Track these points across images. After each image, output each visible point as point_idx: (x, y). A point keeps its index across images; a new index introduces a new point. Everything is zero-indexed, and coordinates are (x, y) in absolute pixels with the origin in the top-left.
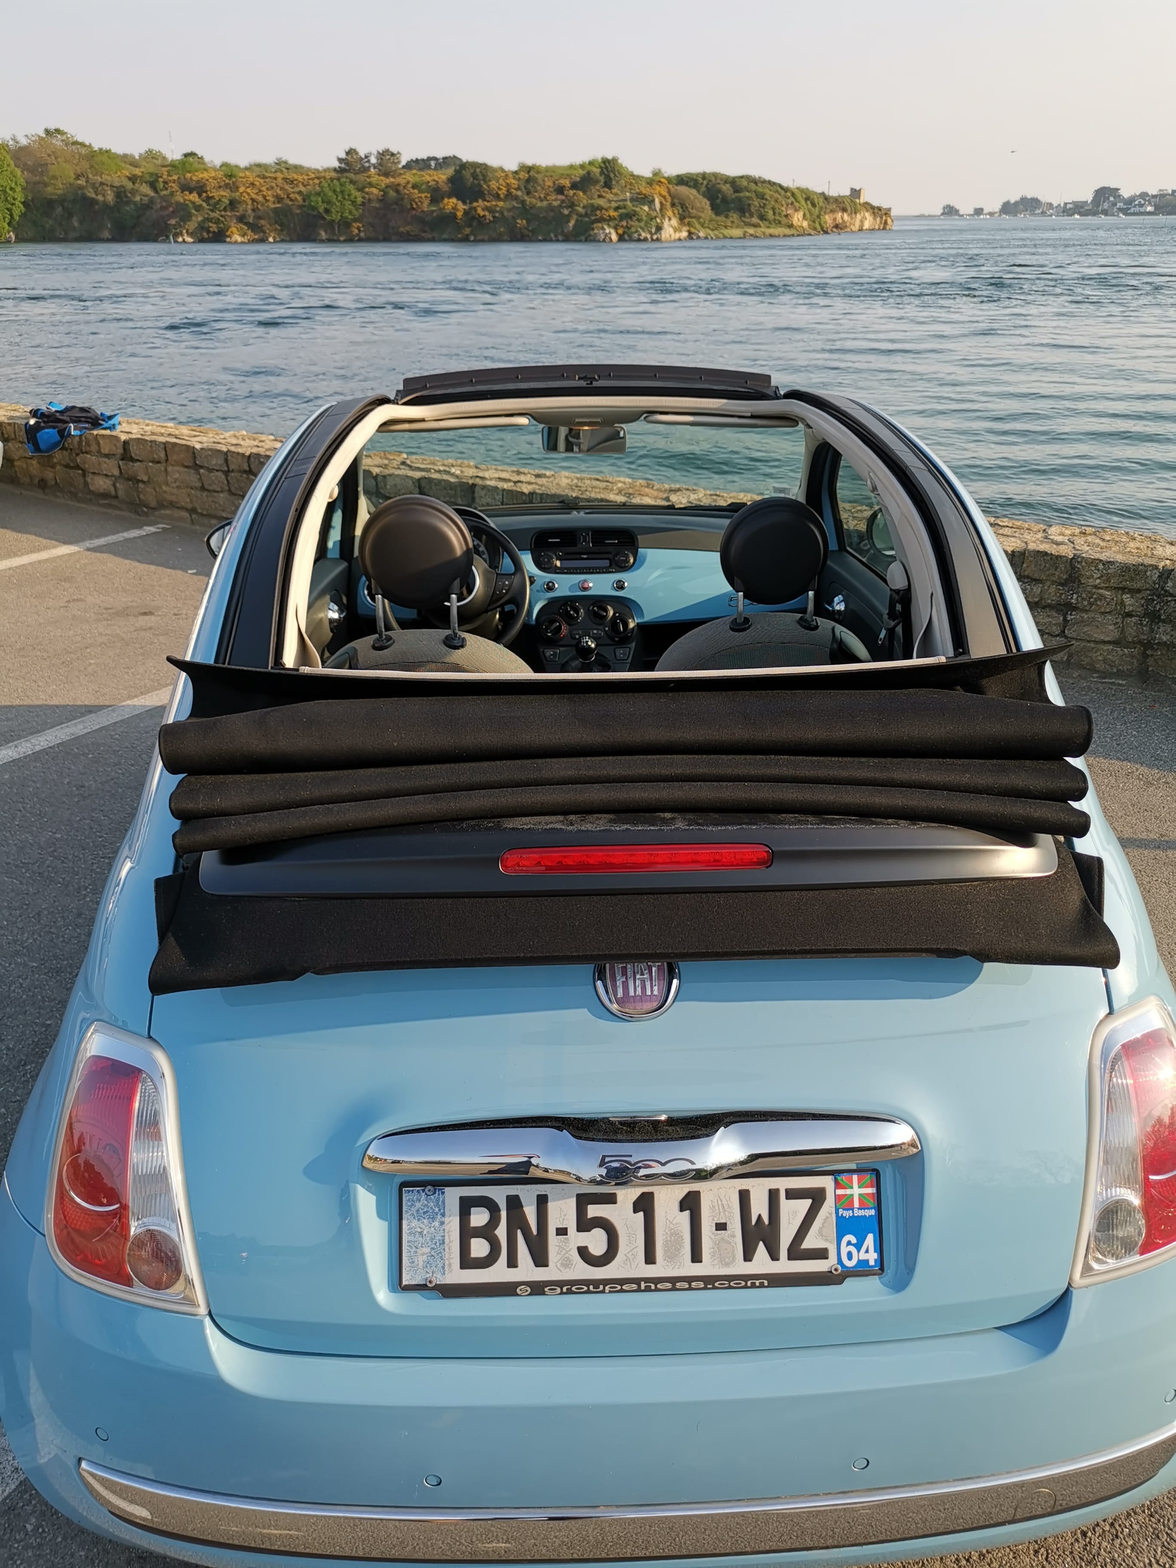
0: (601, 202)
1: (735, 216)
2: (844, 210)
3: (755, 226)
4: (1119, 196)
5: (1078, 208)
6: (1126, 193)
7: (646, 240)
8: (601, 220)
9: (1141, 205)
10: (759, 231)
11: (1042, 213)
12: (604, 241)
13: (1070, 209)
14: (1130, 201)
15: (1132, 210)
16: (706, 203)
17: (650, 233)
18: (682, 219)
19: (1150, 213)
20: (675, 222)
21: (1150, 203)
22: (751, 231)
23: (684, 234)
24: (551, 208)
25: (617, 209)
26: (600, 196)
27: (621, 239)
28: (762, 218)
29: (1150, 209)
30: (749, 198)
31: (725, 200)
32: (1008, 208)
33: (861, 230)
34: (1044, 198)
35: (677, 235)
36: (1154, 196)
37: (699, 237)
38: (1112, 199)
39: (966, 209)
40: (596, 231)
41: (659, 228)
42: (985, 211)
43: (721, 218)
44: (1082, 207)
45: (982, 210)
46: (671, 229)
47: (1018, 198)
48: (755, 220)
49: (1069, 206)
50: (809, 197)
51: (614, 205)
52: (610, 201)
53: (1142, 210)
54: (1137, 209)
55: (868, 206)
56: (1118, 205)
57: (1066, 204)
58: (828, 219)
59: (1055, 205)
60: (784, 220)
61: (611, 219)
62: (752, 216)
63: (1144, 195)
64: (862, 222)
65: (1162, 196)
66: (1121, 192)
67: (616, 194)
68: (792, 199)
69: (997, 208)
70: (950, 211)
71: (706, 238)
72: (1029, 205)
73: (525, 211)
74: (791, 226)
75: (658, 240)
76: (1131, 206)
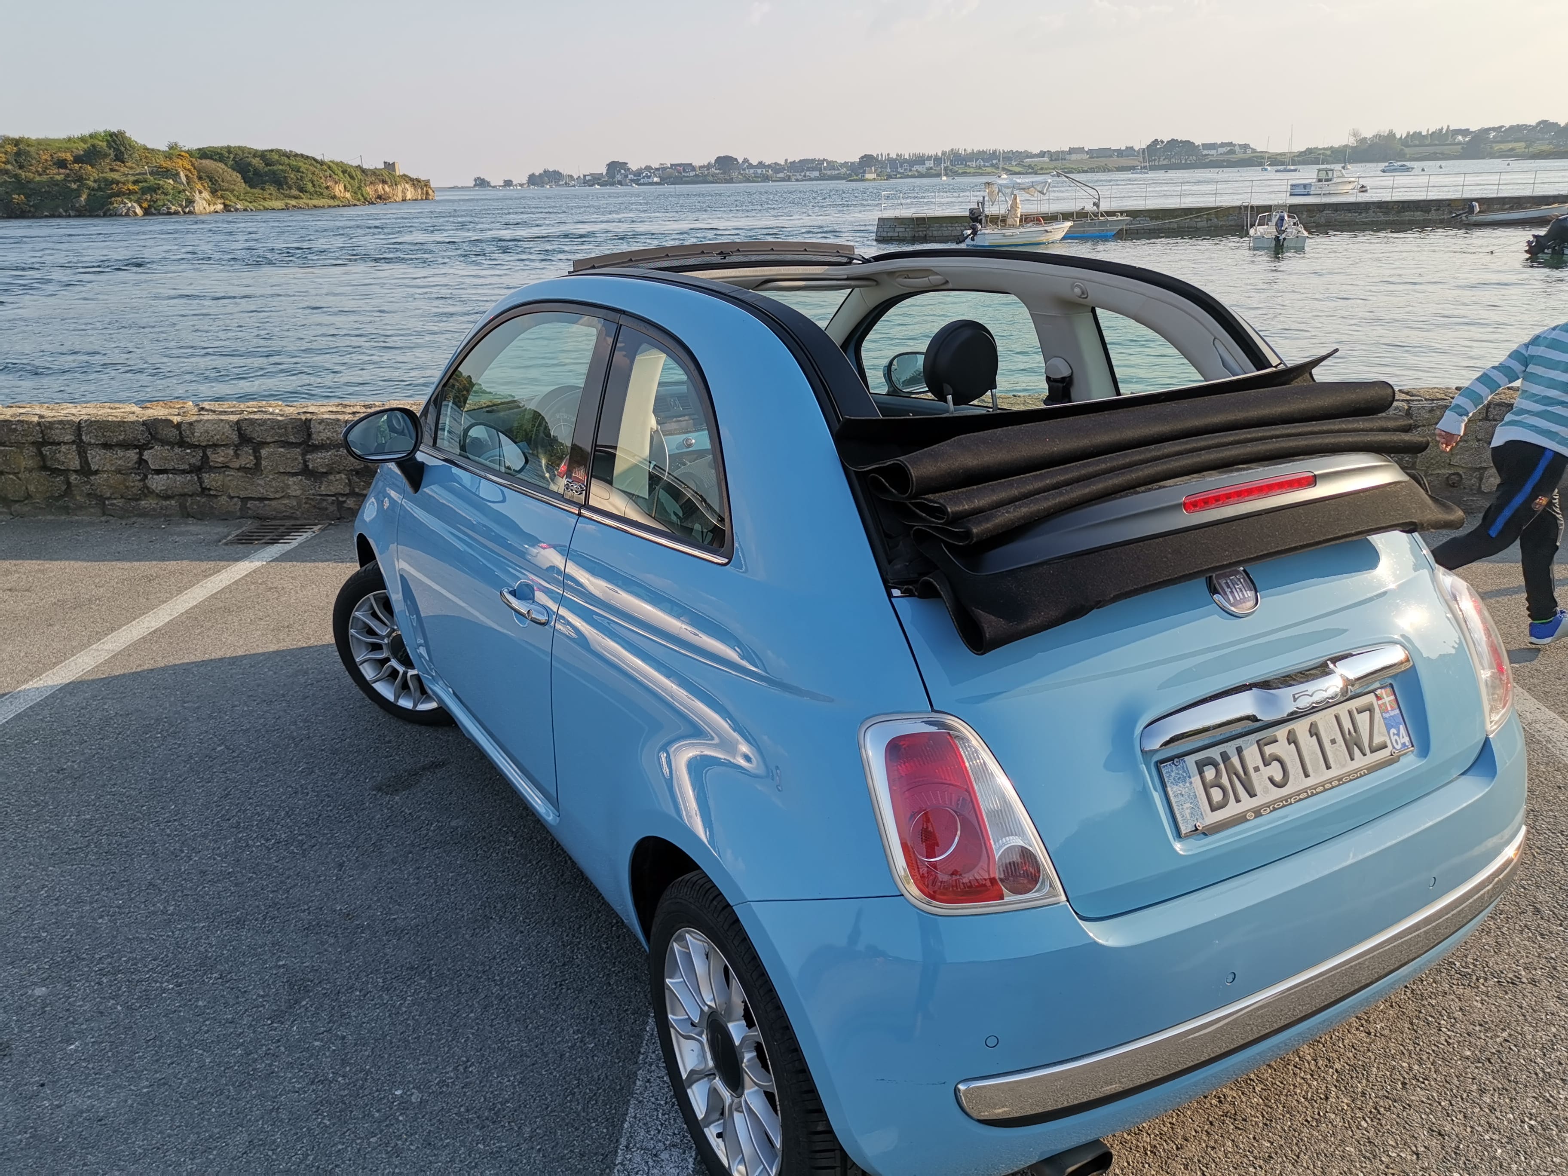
0: (115, 176)
1: (272, 189)
2: (384, 182)
3: (296, 198)
4: (629, 169)
5: (596, 180)
6: (634, 166)
7: (176, 213)
8: (119, 194)
9: (649, 177)
10: (301, 203)
11: (566, 183)
12: (127, 215)
13: (589, 180)
14: (638, 173)
15: (642, 181)
16: (237, 177)
17: (181, 206)
18: (213, 192)
19: (656, 183)
20: (206, 195)
21: (655, 175)
22: (293, 202)
23: (220, 207)
24: (53, 183)
25: (135, 182)
26: (112, 170)
27: (147, 212)
28: (302, 190)
29: (656, 180)
30: (284, 171)
31: (256, 172)
32: (533, 180)
33: (404, 200)
34: (565, 171)
35: (212, 208)
36: (657, 169)
37: (237, 210)
38: (623, 171)
39: (496, 180)
40: (115, 205)
41: (190, 202)
42: (514, 183)
43: (257, 191)
44: (599, 179)
45: (511, 181)
46: (202, 202)
47: (541, 171)
48: (295, 192)
49: (588, 178)
50: (346, 170)
51: (132, 178)
52: (126, 175)
53: (650, 181)
54: (646, 180)
55: (405, 178)
56: (630, 176)
57: (585, 176)
58: (370, 191)
59: (575, 177)
60: (326, 192)
61: (131, 193)
62: (290, 188)
63: (648, 168)
64: (404, 192)
65: (663, 169)
66: (629, 166)
67: (131, 168)
68: (329, 172)
69: (524, 180)
70: (481, 183)
71: (245, 210)
72: (552, 177)
73: (21, 185)
74: (334, 197)
75: (190, 213)
76: (640, 177)
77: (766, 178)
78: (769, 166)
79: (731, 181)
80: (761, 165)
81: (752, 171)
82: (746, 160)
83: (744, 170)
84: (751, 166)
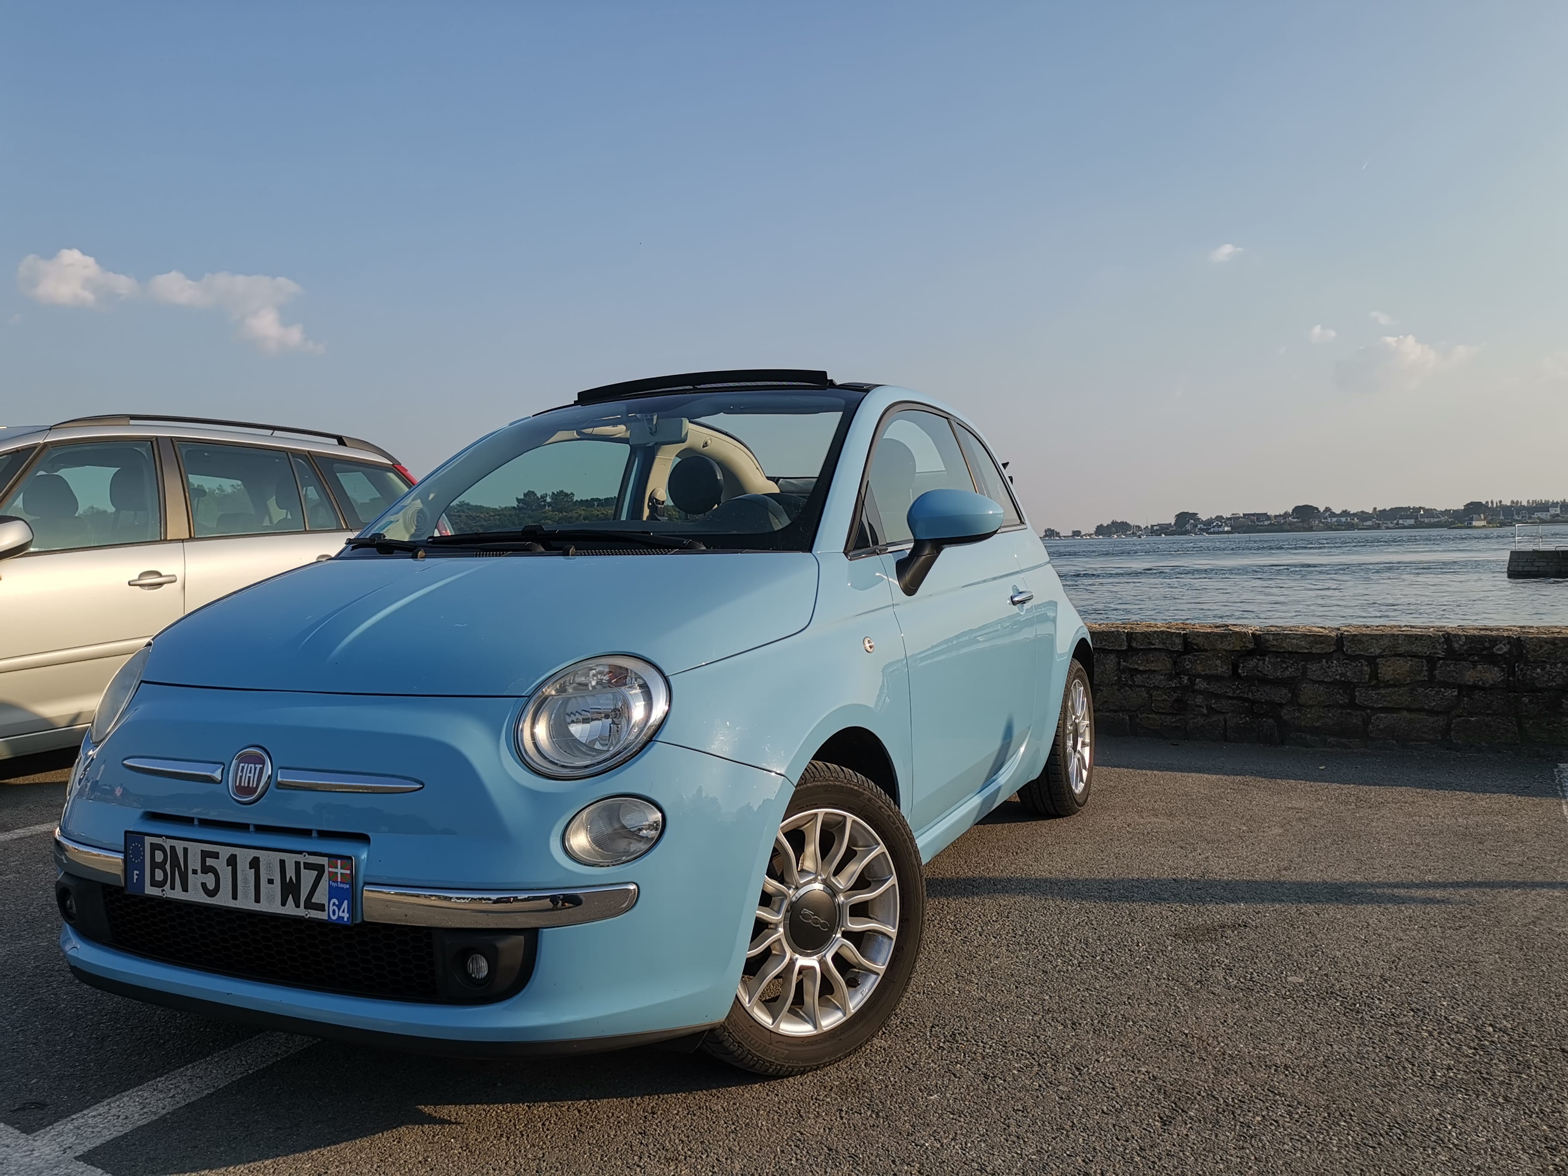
4: (1199, 519)
5: (1162, 530)
6: (1204, 516)
9: (1219, 526)
11: (1133, 533)
13: (1157, 530)
14: (1209, 522)
15: (1212, 530)
19: (1227, 532)
21: (1227, 525)
29: (1226, 529)
32: (1101, 531)
34: (1132, 522)
36: (1228, 519)
38: (1192, 521)
39: (1065, 531)
42: (1083, 533)
44: (1167, 529)
45: (1080, 532)
47: (1110, 523)
49: (1155, 528)
53: (1221, 530)
54: (1216, 529)
56: (1199, 526)
57: (1152, 526)
59: (1143, 527)
63: (1219, 518)
65: (1235, 518)
66: (1199, 516)
69: (1092, 530)
70: (1051, 534)
72: (1120, 527)
76: (1210, 526)
77: (1350, 527)
78: (1355, 515)
79: (1310, 529)
80: (1345, 513)
81: (1334, 519)
82: (1328, 509)
83: (1326, 518)
84: (1333, 515)
